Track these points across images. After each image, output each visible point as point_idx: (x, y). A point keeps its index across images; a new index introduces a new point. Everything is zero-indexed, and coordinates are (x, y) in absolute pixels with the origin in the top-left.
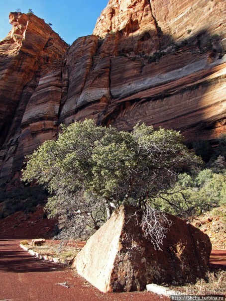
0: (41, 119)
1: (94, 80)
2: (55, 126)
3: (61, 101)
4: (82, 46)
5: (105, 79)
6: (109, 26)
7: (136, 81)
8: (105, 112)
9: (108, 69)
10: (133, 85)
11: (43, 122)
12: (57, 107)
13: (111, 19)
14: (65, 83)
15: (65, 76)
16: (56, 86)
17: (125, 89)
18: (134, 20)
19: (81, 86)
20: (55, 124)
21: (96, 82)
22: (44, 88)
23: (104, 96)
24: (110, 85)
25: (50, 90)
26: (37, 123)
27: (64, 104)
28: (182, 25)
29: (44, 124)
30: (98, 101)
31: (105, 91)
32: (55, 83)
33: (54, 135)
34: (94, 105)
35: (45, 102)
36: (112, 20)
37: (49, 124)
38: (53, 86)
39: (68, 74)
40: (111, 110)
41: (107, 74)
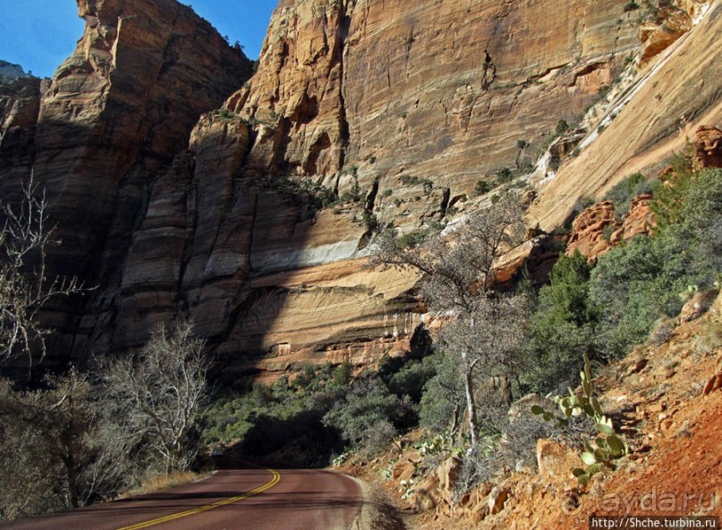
0: (153, 288)
1: (229, 237)
2: (174, 301)
3: (183, 256)
4: (219, 148)
5: (244, 236)
6: (275, 89)
7: (282, 250)
8: (235, 300)
9: (251, 218)
10: (277, 256)
11: (155, 294)
12: (177, 268)
13: (278, 72)
14: (191, 220)
15: (191, 204)
16: (176, 225)
17: (268, 260)
18: (311, 96)
19: (210, 241)
20: (173, 298)
21: (232, 239)
22: (156, 227)
23: (239, 269)
24: (250, 247)
25: (165, 234)
26: (147, 295)
27: (188, 262)
28: (373, 135)
29: (158, 297)
30: (231, 276)
31: (240, 260)
32: (175, 219)
33: (172, 317)
34: (225, 282)
35: (158, 258)
36: (281, 75)
37: (165, 297)
38: (170, 226)
39: (197, 200)
40: (244, 296)
41: (249, 226)
